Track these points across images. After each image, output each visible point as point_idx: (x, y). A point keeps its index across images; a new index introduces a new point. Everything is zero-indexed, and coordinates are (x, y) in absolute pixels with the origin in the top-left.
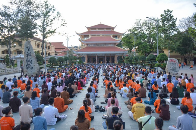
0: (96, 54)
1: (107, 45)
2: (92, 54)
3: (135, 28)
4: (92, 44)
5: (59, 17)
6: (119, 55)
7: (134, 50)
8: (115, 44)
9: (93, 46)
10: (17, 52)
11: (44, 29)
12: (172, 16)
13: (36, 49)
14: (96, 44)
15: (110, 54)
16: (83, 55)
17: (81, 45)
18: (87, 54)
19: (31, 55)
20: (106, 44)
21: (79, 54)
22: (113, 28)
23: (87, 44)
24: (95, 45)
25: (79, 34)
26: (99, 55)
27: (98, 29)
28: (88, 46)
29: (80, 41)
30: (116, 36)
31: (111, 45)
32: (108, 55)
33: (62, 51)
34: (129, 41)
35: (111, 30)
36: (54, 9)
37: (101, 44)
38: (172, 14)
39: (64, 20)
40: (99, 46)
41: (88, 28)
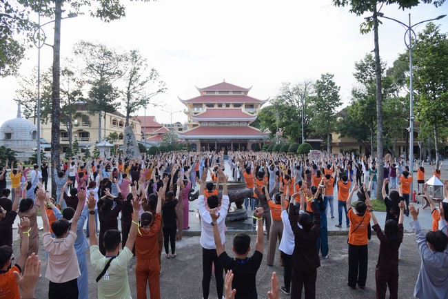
0: (216, 139)
1: (233, 124)
2: (208, 139)
3: (280, 97)
4: (208, 122)
5: (154, 77)
6: (254, 141)
7: (279, 133)
8: (248, 122)
9: (210, 124)
10: (80, 133)
11: (129, 96)
12: (334, 84)
13: (111, 129)
14: (216, 122)
15: (239, 140)
16: (194, 141)
17: (187, 121)
18: (201, 140)
19: (132, 145)
20: (232, 122)
21: (187, 139)
22: (246, 91)
23: (200, 122)
24: (214, 124)
25: (184, 102)
26: (220, 142)
27: (219, 92)
28: (203, 124)
29: (186, 113)
30: (252, 106)
31: (241, 125)
32: (235, 142)
33: (155, 132)
34: (269, 118)
35: (242, 94)
36: (147, 63)
37: (224, 122)
38: (334, 80)
39: (163, 84)
40: (221, 126)
41: (201, 90)
